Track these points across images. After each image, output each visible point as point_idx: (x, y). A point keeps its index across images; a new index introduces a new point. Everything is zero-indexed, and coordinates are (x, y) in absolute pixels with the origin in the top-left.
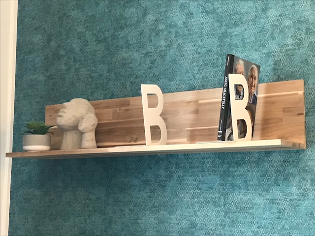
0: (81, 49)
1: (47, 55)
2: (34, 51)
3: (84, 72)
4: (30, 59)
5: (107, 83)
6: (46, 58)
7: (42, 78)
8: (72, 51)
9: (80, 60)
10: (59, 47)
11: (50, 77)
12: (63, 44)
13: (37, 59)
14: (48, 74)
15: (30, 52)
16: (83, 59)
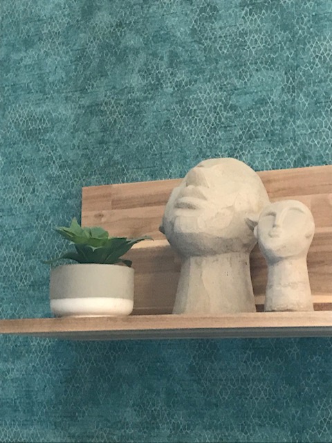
0: (194, 31)
1: (84, 50)
2: (40, 39)
3: (205, 93)
4: (28, 61)
5: (284, 122)
6: (81, 57)
7: (65, 111)
8: (163, 36)
9: (191, 61)
10: (120, 25)
11: (93, 110)
12: (132, 19)
13: (49, 61)
14: (86, 101)
15: (28, 43)
16: (200, 56)
